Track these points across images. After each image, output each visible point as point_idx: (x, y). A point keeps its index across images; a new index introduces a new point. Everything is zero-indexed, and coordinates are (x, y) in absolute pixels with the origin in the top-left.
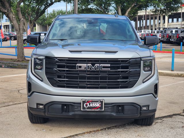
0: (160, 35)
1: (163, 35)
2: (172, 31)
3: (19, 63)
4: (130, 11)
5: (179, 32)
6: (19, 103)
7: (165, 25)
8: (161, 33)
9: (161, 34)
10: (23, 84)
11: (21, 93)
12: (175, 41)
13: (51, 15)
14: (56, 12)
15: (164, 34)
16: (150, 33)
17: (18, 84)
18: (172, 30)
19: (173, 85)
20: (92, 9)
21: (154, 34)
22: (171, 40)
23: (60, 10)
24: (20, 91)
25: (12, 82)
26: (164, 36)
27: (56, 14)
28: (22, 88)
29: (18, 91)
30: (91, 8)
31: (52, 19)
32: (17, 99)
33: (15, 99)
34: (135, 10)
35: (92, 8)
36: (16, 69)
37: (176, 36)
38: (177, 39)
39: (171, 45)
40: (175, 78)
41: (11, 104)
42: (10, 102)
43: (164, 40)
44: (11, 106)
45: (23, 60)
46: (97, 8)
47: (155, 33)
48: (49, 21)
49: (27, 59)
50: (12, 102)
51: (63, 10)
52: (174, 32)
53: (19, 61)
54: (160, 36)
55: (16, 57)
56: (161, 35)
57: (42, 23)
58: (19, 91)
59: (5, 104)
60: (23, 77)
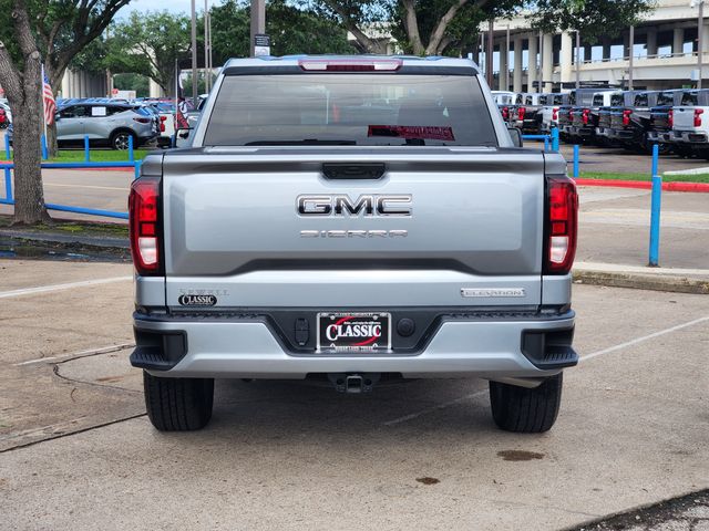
0: (555, 111)
1: (565, 112)
2: (601, 97)
3: (25, 234)
4: (452, 23)
5: (629, 101)
6: (73, 428)
7: (559, 73)
8: (555, 103)
9: (557, 107)
10: (67, 335)
11: (69, 381)
12: (616, 136)
13: (125, 33)
14: (142, 21)
15: (569, 109)
16: (514, 103)
17: (47, 336)
18: (601, 93)
19: (682, 330)
20: (299, 11)
21: (529, 109)
22: (598, 131)
23: (161, 12)
24: (64, 370)
25: (16, 322)
26: (570, 117)
27: (144, 28)
28: (67, 355)
29: (51, 368)
30: (293, 8)
31: (129, 48)
32: (60, 408)
33: (51, 410)
34: (472, 19)
35: (298, 7)
36: (16, 263)
37: (622, 116)
38: (625, 128)
39: (600, 154)
40: (677, 297)
41: (37, 434)
42: (30, 424)
43: (573, 133)
44: (41, 445)
45: (38, 223)
46: (318, 8)
47: (531, 103)
48: (116, 57)
49: (53, 214)
50: (42, 423)
51: (170, 13)
52: (607, 102)
53: (21, 225)
54: (555, 118)
55: (10, 210)
56: (557, 113)
57: (88, 63)
58: (56, 370)
59: (12, 434)
60: (58, 298)
